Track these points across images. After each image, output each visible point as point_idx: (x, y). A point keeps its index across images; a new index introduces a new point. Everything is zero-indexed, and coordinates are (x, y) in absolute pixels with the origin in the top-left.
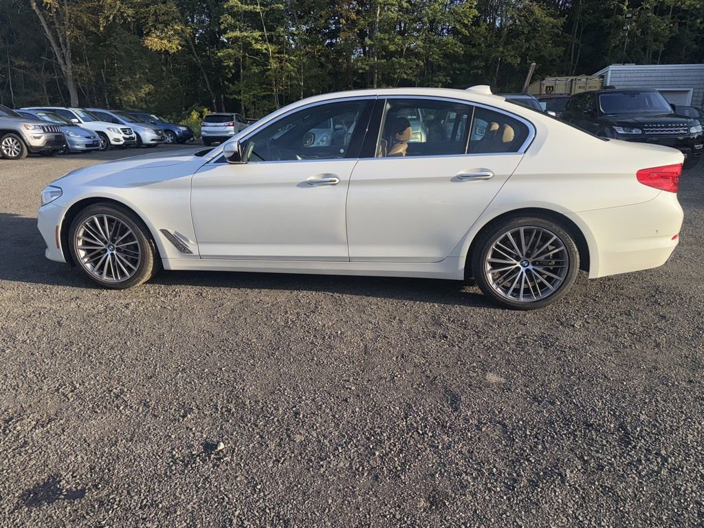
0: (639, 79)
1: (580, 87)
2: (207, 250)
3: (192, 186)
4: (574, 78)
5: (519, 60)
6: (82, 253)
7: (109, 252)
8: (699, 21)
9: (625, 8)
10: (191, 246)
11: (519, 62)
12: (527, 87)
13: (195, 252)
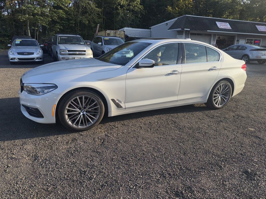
0: (133, 33)
1: (118, 35)
2: (129, 105)
3: (126, 79)
4: (116, 31)
5: (87, 22)
6: (67, 117)
7: (81, 114)
8: (140, 15)
9: (119, 8)
10: (122, 105)
11: (88, 23)
12: (97, 33)
13: (124, 107)
